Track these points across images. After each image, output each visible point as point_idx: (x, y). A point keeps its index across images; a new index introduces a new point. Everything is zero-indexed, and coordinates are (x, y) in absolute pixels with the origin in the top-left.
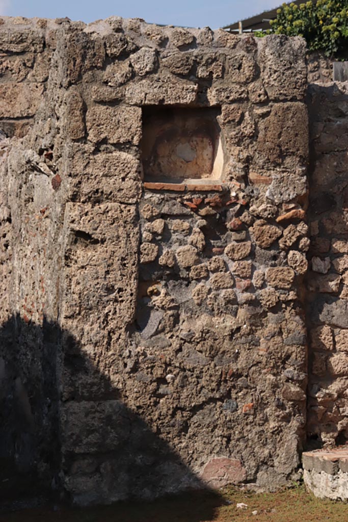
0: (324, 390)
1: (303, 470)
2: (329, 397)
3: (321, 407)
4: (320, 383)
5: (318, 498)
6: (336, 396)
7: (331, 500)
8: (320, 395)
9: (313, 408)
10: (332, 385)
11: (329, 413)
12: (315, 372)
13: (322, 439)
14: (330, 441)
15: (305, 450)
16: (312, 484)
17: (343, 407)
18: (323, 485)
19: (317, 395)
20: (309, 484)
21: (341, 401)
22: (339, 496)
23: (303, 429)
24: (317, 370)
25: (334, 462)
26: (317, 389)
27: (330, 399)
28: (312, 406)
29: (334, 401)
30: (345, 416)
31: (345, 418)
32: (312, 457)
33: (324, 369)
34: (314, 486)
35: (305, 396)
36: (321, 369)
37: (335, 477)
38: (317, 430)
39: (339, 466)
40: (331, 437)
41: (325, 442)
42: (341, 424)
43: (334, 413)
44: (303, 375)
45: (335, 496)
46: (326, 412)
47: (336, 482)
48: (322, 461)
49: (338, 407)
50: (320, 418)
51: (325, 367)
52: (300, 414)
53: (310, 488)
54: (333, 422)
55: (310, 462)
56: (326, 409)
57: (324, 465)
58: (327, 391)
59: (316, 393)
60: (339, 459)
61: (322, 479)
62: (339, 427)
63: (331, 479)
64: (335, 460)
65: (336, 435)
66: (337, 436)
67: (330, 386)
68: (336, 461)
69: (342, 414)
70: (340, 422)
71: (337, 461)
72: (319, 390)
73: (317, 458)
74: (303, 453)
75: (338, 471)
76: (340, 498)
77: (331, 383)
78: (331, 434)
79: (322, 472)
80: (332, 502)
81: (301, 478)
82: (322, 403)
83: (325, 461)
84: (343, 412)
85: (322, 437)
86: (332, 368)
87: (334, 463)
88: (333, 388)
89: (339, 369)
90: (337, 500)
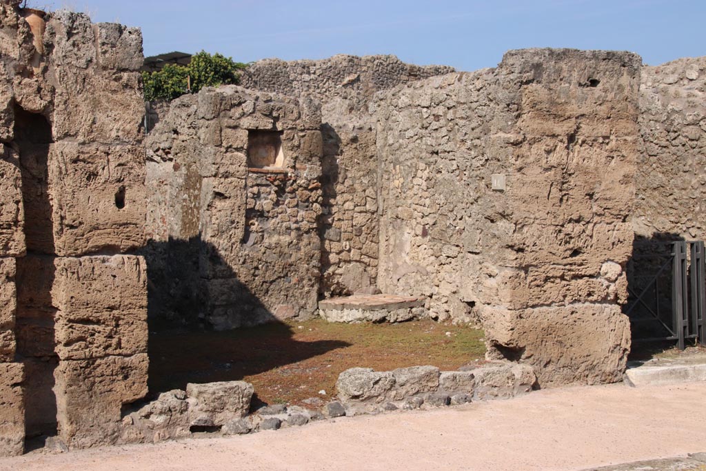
1: (320, 310)
2: (329, 275)
4: (326, 268)
5: (331, 322)
6: (332, 274)
7: (340, 322)
11: (329, 283)
13: (325, 295)
14: (329, 296)
15: (321, 300)
17: (334, 279)
18: (335, 316)
19: (324, 274)
20: (324, 316)
21: (334, 276)
23: (319, 291)
24: (324, 262)
28: (322, 279)
29: (331, 277)
32: (326, 304)
34: (327, 317)
35: (320, 274)
37: (342, 312)
38: (323, 291)
39: (345, 307)
40: (329, 294)
41: (327, 296)
44: (320, 264)
45: (342, 320)
46: (327, 282)
47: (343, 314)
48: (333, 305)
49: (332, 280)
50: (325, 285)
51: (327, 260)
52: (318, 283)
53: (325, 318)
54: (330, 287)
55: (325, 306)
56: (327, 280)
57: (335, 307)
58: (328, 272)
61: (334, 313)
62: (332, 289)
63: (340, 313)
65: (331, 292)
67: (329, 269)
69: (334, 283)
70: (332, 287)
71: (343, 304)
72: (325, 271)
73: (330, 304)
74: (320, 302)
75: (343, 309)
76: (345, 321)
78: (329, 292)
79: (334, 310)
81: (318, 314)
82: (326, 278)
83: (336, 305)
86: (330, 260)
87: (341, 305)
89: (332, 261)
90: (343, 322)
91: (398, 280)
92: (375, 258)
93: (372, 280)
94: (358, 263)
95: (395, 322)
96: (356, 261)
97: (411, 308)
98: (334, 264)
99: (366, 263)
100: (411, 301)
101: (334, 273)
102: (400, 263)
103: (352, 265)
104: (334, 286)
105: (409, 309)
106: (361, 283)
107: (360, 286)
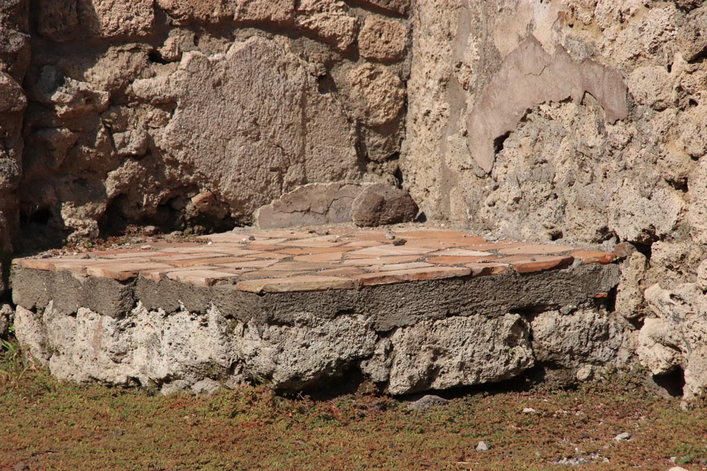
0: (74, 83)
1: (14, 307)
2: (88, 101)
3: (65, 131)
4: (62, 62)
5: (66, 383)
6: (105, 99)
7: (110, 385)
8: (62, 97)
9: (40, 133)
10: (96, 68)
11: (86, 149)
12: (48, 31)
13: (62, 221)
14: (84, 227)
15: (20, 254)
16: (43, 345)
17: (123, 130)
18: (85, 345)
19: (54, 98)
20: (35, 345)
21: (119, 113)
22: (132, 374)
23: (13, 192)
24: (52, 26)
25: (124, 282)
26: (53, 79)
27: (90, 107)
28: (36, 128)
29: (100, 114)
30: (129, 156)
31: (128, 162)
33: (72, 22)
34: (50, 351)
35: (22, 98)
36: (64, 20)
37: (123, 322)
38: (49, 196)
39: (138, 292)
40: (87, 216)
41: (71, 229)
42: (117, 178)
43: (99, 148)
44: (19, 39)
45: (120, 374)
46: (76, 144)
47: (126, 336)
48: (82, 280)
49: (110, 132)
50: (58, 162)
51: (74, 14)
52: (7, 150)
53: (38, 356)
54: (95, 172)
55: (40, 285)
56: (77, 136)
58: (83, 86)
59: (53, 91)
60: (136, 273)
61: (81, 331)
62: (110, 187)
63: (111, 330)
64: (127, 276)
65: (101, 208)
66: (105, 213)
67: (90, 71)
68: (131, 279)
69: (121, 151)
70: (113, 173)
72: (61, 82)
73: (67, 274)
74: (15, 261)
75: (135, 306)
76: (136, 380)
77: (93, 63)
78: (89, 207)
79: (82, 311)
80: (112, 391)
81: (6, 330)
82: (67, 120)
84: (124, 145)
85: (64, 216)
86: (94, 19)
87: (123, 286)
88: (97, 77)
89: (114, 21)
90: (126, 386)
91: (499, 144)
92: (394, 13)
93: (374, 139)
94: (281, 40)
95: (419, 389)
96: (268, 26)
97: (530, 311)
98: (120, 39)
99: (331, 41)
100: (526, 274)
101: (120, 95)
102: (506, 43)
103: (238, 46)
104: (127, 170)
105: (510, 319)
106: (301, 159)
107: (292, 174)
